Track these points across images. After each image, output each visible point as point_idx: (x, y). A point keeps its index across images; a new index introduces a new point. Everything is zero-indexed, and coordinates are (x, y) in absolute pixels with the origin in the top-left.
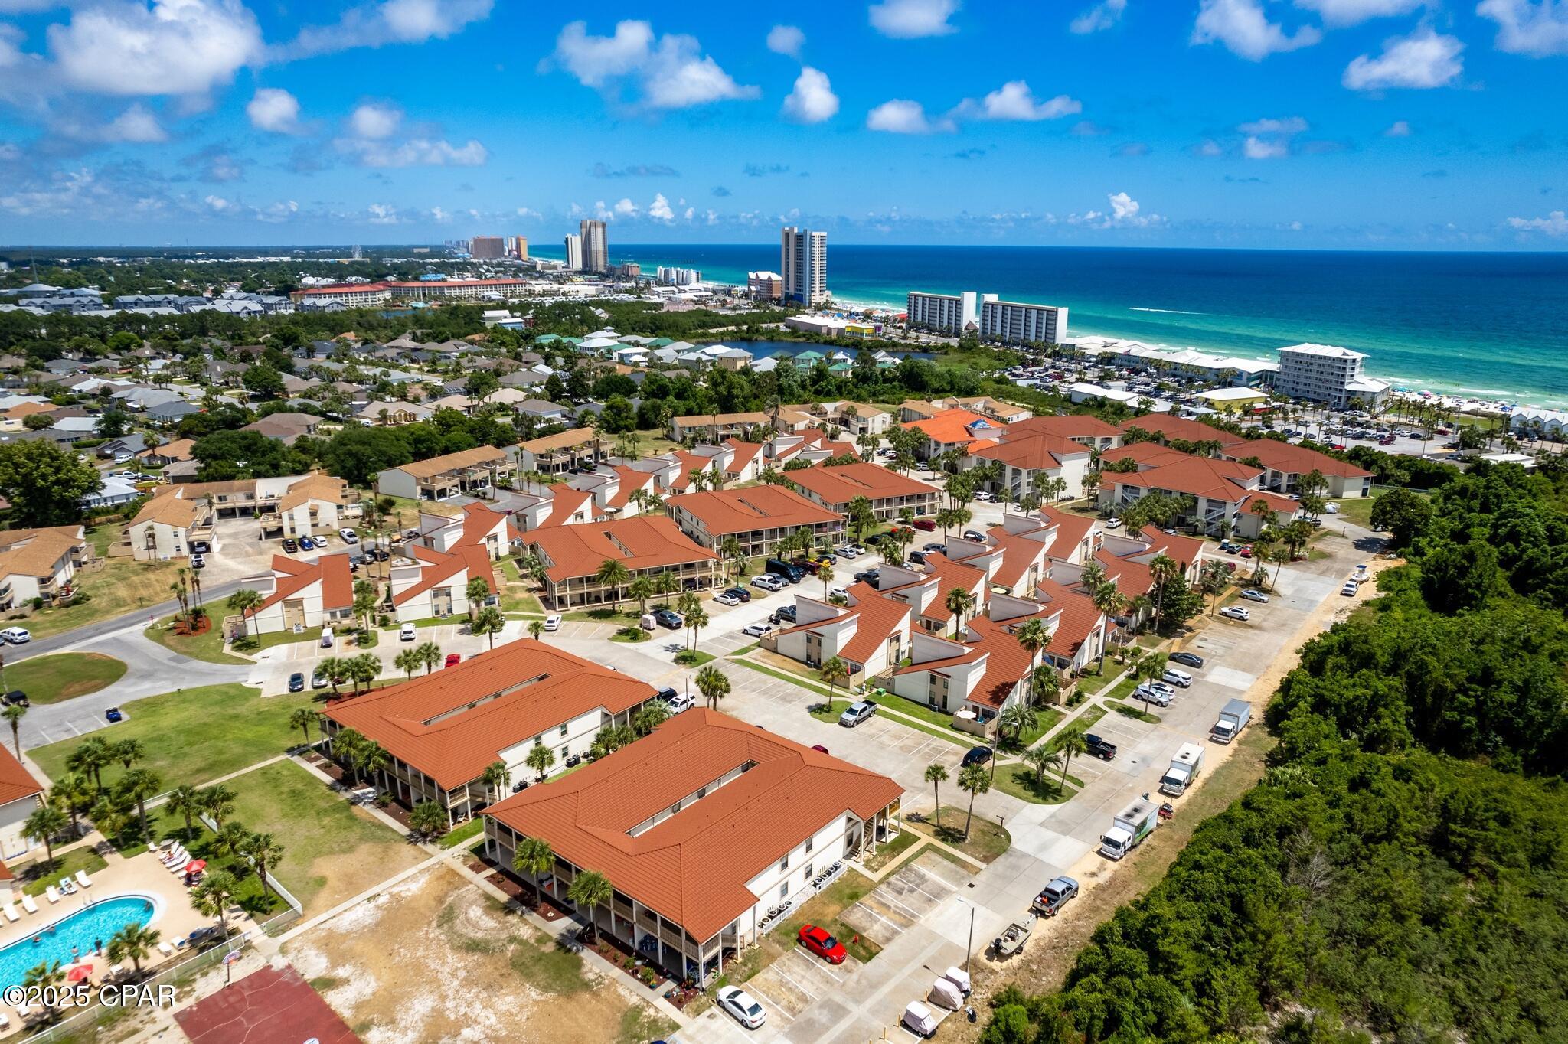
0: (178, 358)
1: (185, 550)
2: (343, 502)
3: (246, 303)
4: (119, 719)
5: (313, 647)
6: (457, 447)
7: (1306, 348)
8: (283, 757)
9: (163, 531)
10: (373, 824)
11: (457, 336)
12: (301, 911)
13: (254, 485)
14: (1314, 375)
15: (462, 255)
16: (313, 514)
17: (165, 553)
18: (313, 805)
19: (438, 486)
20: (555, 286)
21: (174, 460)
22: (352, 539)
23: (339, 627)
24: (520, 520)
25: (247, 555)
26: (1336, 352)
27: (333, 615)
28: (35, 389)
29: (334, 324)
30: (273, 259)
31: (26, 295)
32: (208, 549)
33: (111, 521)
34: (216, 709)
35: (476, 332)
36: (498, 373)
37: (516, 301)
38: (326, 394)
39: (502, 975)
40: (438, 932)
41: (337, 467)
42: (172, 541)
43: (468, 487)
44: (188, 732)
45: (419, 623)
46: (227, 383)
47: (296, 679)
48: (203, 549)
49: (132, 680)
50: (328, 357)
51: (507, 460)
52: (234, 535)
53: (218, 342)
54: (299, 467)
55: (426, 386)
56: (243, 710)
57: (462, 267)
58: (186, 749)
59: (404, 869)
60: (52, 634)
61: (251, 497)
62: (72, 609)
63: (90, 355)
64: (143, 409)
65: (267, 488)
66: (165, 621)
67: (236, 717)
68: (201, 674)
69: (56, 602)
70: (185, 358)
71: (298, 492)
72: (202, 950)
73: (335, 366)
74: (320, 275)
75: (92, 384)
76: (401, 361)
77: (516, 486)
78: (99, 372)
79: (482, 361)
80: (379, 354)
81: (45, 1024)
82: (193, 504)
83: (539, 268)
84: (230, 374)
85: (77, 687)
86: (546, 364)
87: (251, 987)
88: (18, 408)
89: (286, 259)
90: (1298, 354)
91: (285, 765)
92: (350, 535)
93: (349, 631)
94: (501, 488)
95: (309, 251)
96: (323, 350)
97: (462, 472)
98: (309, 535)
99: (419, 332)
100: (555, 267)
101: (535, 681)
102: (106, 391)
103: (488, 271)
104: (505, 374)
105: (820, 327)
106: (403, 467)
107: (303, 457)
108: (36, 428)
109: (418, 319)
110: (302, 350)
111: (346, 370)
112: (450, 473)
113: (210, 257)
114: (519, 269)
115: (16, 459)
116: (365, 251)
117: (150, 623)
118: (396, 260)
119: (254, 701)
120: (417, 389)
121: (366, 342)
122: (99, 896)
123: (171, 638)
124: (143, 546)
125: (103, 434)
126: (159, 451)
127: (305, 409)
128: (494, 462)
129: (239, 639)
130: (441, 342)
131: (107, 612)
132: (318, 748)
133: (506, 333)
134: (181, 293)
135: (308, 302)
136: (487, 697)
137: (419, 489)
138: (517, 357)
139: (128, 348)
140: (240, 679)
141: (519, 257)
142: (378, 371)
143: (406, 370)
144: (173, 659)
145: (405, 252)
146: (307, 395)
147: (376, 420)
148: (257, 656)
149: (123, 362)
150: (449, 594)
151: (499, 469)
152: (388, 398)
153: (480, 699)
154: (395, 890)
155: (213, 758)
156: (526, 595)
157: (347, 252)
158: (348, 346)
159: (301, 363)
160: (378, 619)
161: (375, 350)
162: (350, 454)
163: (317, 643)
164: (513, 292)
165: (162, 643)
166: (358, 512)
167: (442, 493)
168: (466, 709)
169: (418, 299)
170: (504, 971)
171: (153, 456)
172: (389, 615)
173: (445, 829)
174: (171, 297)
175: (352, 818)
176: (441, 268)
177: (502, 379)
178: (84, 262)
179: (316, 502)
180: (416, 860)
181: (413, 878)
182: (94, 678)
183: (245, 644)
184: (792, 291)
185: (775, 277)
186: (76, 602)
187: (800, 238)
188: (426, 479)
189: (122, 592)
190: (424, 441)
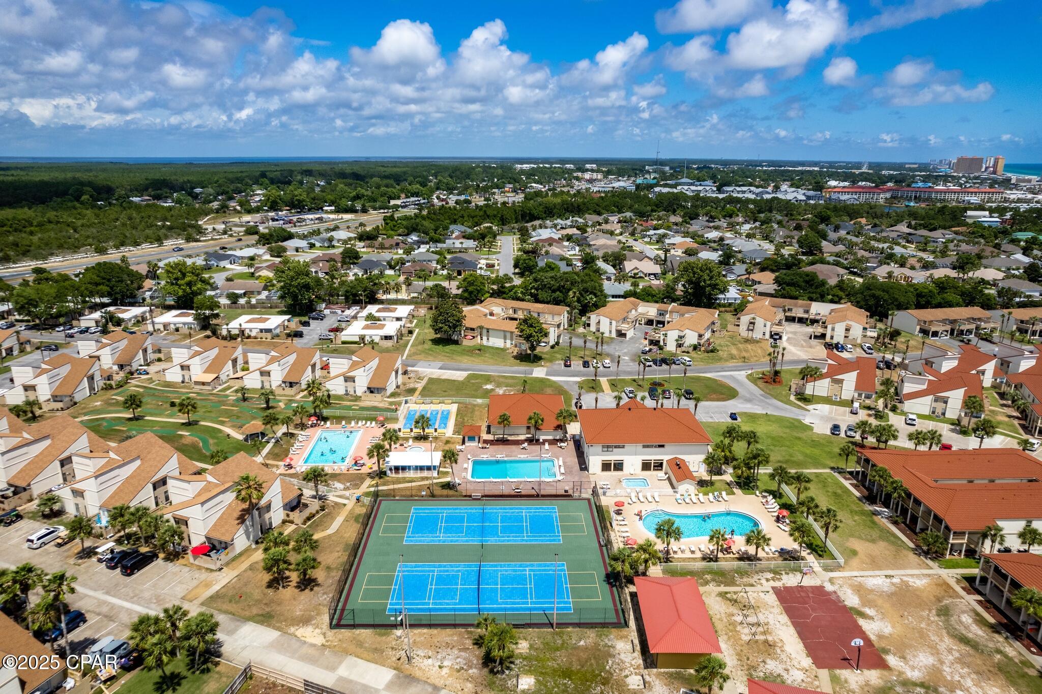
0: (757, 224)
1: (767, 336)
2: (867, 326)
3: (795, 194)
4: (736, 419)
5: (845, 412)
6: (950, 305)
8: (828, 471)
9: (759, 322)
10: (888, 532)
11: (945, 228)
12: (842, 564)
13: (810, 306)
15: (944, 170)
16: (847, 330)
17: (757, 335)
18: (848, 506)
19: (933, 329)
20: (1030, 196)
21: (759, 283)
22: (870, 351)
23: (863, 404)
24: (1004, 365)
25: (802, 346)
27: (860, 395)
28: (686, 234)
29: (852, 212)
30: (808, 169)
31: (680, 184)
32: (780, 338)
33: (726, 311)
34: (788, 431)
35: (959, 225)
36: (979, 257)
37: (994, 205)
38: (849, 256)
39: (989, 671)
40: (936, 618)
41: (863, 303)
42: (763, 329)
43: (956, 333)
44: (773, 438)
45: (920, 416)
46: (785, 242)
47: (836, 428)
48: (777, 337)
49: (741, 401)
50: (848, 233)
51: (993, 320)
52: (795, 333)
53: (779, 217)
54: (836, 299)
55: (920, 260)
56: (803, 435)
57: (946, 178)
58: (772, 447)
59: (911, 568)
60: (701, 365)
61: (807, 312)
62: (711, 354)
63: (712, 219)
64: (740, 252)
65: (819, 309)
66: (757, 373)
67: (799, 439)
68: (777, 408)
69: (703, 349)
70: (762, 225)
71: (837, 314)
72: (785, 559)
73: (854, 239)
74: (839, 180)
75: (713, 235)
76: (900, 241)
77: (995, 340)
78: (717, 228)
79: (964, 247)
80: (884, 234)
81: (711, 560)
82: (775, 309)
83: (1013, 181)
84: (788, 237)
85: (714, 396)
86: (1024, 254)
87: (813, 593)
88: (680, 244)
89: (816, 169)
91: (829, 475)
92: (869, 348)
93: (869, 408)
94: (982, 339)
95: (831, 165)
96: (844, 229)
97: (953, 322)
98: (841, 343)
99: (913, 223)
100: (1029, 181)
101: (1024, 481)
102: (722, 239)
103: (967, 182)
104: (987, 257)
106: (909, 311)
107: (841, 294)
108: (690, 255)
109: (913, 214)
110: (832, 227)
111: (863, 242)
112: (944, 321)
113: (770, 166)
114: (995, 182)
115: (695, 269)
116: (871, 166)
117: (750, 372)
118: (892, 172)
119: (810, 433)
120: (912, 261)
121: (875, 226)
122: (733, 508)
123: (760, 382)
124: (745, 328)
125: (721, 263)
126: (752, 277)
127: (837, 264)
128: (980, 319)
129: (799, 394)
130: (931, 230)
131: (726, 360)
132: (851, 473)
133: (984, 228)
134: (757, 187)
135: (834, 196)
136: (983, 479)
137: (918, 328)
138: (997, 246)
139: (731, 216)
140: (800, 418)
141: (994, 172)
142: (886, 245)
143: (904, 247)
144: (762, 395)
145: (900, 167)
146: (838, 255)
147: (884, 278)
148: (810, 407)
149: (729, 224)
150: (946, 402)
151: (983, 325)
152: (892, 264)
153: (977, 479)
154: (905, 579)
155: (787, 458)
156: (1007, 419)
157: (859, 166)
158: (862, 227)
159: (832, 235)
160: (889, 406)
161: (882, 231)
162: (873, 296)
163: (848, 409)
164: (990, 198)
165: (756, 385)
166: (875, 335)
167: (935, 334)
168: (965, 482)
169: (910, 200)
170: (991, 669)
171: (748, 279)
172: (898, 405)
173: (943, 555)
174: (752, 188)
175: (874, 523)
176: (926, 179)
177: (984, 261)
178: (705, 167)
179: (850, 323)
180: (919, 566)
181: (918, 576)
182: (722, 394)
183: (803, 398)
186: (712, 351)
188: (925, 322)
189: (734, 351)
190: (924, 296)
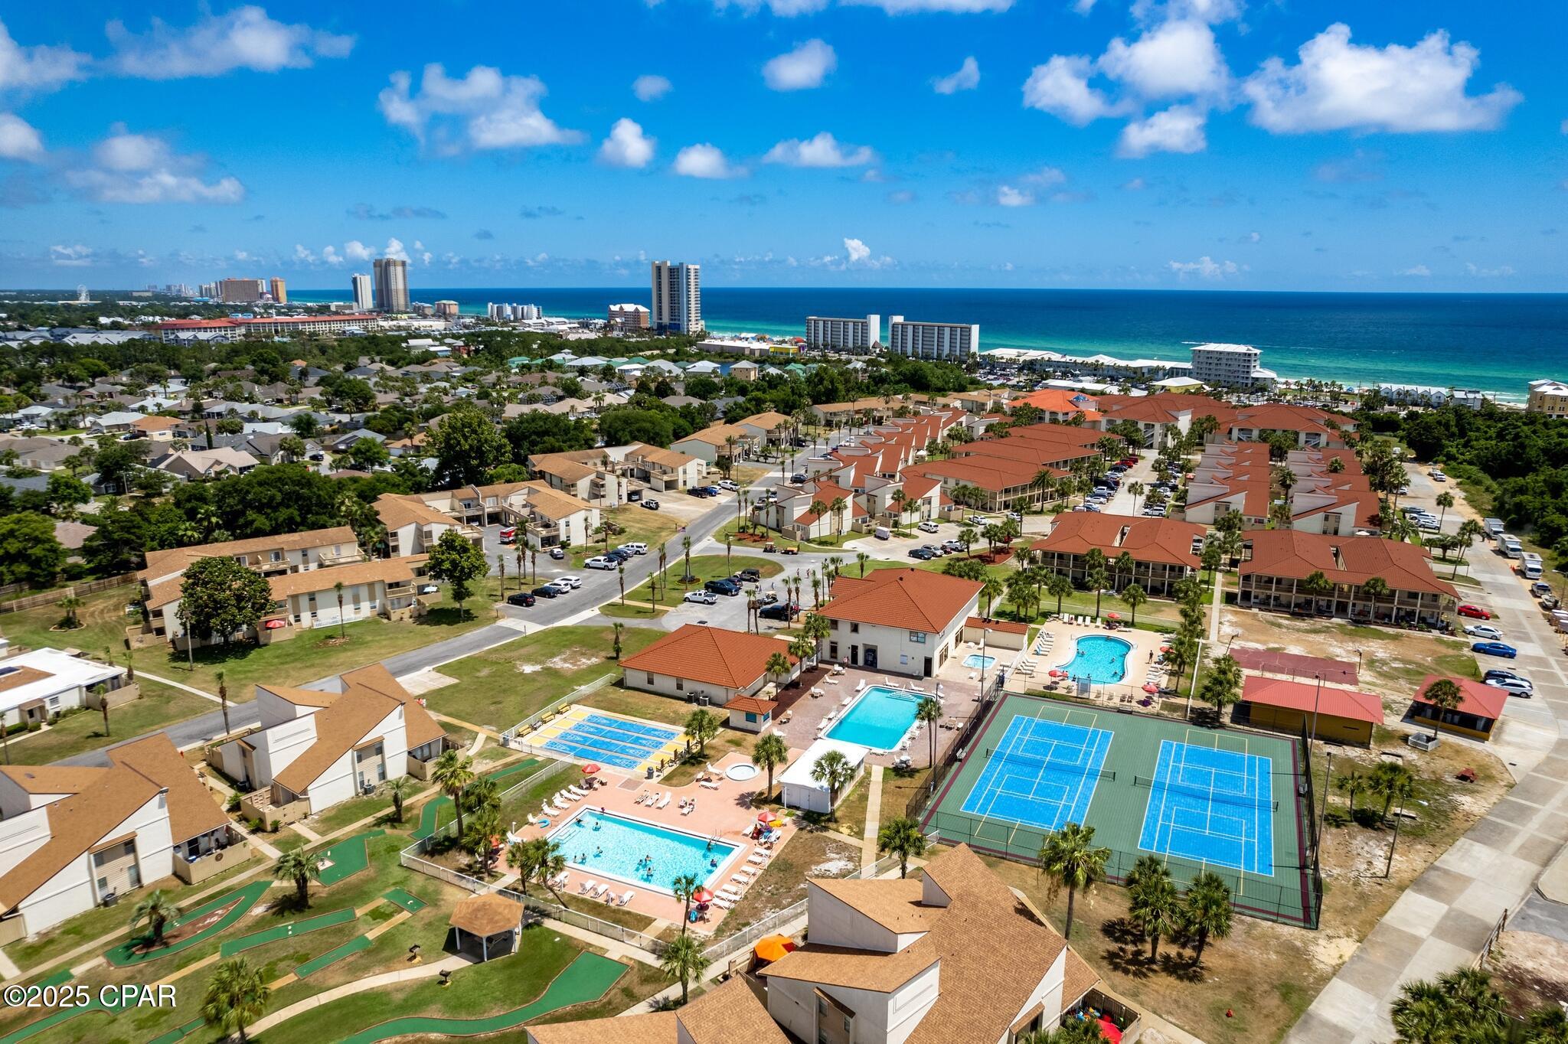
1: (624, 499)
7: (1212, 347)
9: (611, 481)
13: (604, 454)
14: (1224, 367)
16: (699, 469)
17: (612, 501)
25: (673, 500)
26: (1242, 349)
32: (641, 497)
42: (617, 491)
48: (636, 497)
62: (626, 535)
88: (145, 422)
90: (1209, 352)
105: (743, 349)
106: (698, 435)
129: (809, 541)
131: (657, 536)
160: (891, 522)
163: (873, 538)
167: (736, 458)
183: (821, 542)
184: (666, 320)
185: (642, 309)
187: (674, 272)
